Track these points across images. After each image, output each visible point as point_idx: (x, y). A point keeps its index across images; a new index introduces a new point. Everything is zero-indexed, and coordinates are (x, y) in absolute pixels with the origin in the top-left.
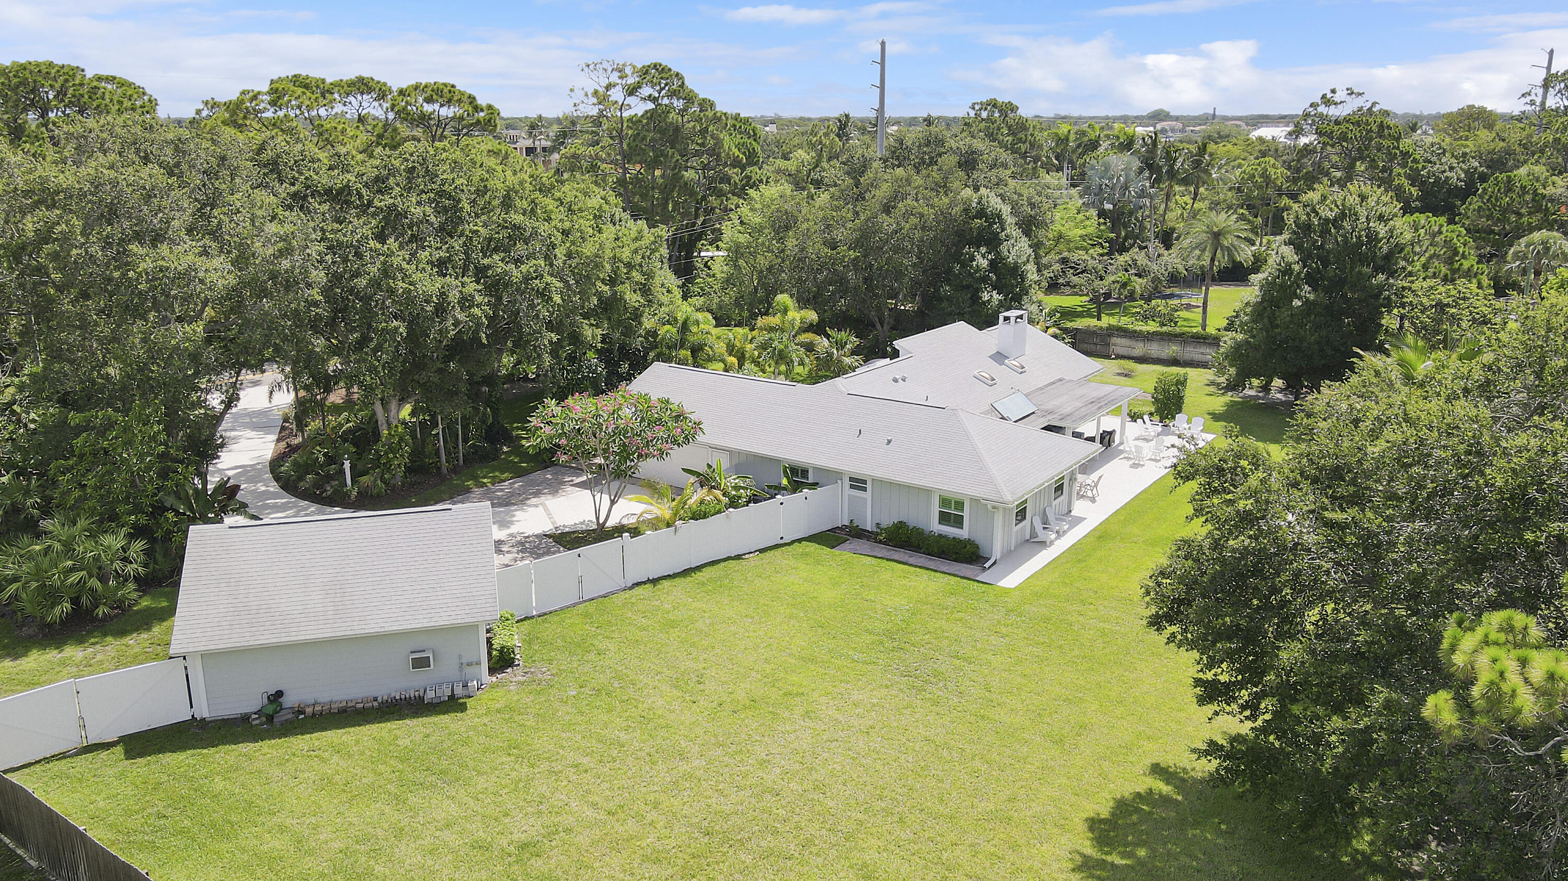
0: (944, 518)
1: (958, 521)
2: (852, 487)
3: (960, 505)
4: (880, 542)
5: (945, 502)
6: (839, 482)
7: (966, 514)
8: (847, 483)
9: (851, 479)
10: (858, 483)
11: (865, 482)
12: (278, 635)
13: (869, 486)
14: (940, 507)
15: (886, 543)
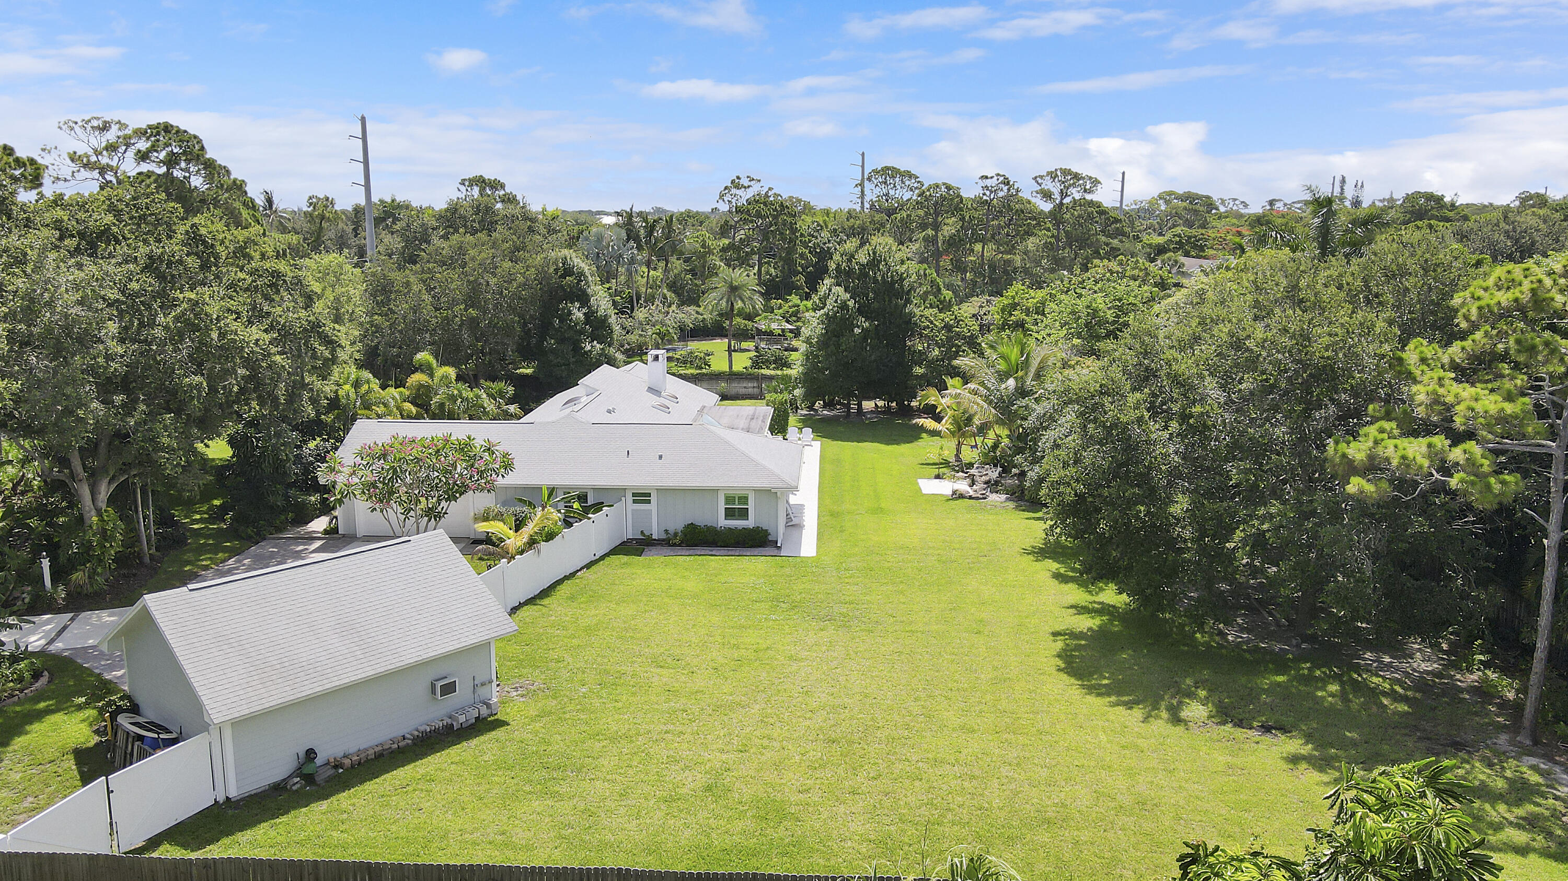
0: (730, 514)
1: (744, 514)
2: (635, 502)
3: (744, 499)
4: (674, 545)
5: (729, 499)
6: (623, 499)
7: (751, 506)
8: (630, 498)
9: (634, 495)
10: (642, 497)
11: (649, 495)
12: (320, 683)
13: (653, 499)
14: (726, 504)
15: (679, 545)
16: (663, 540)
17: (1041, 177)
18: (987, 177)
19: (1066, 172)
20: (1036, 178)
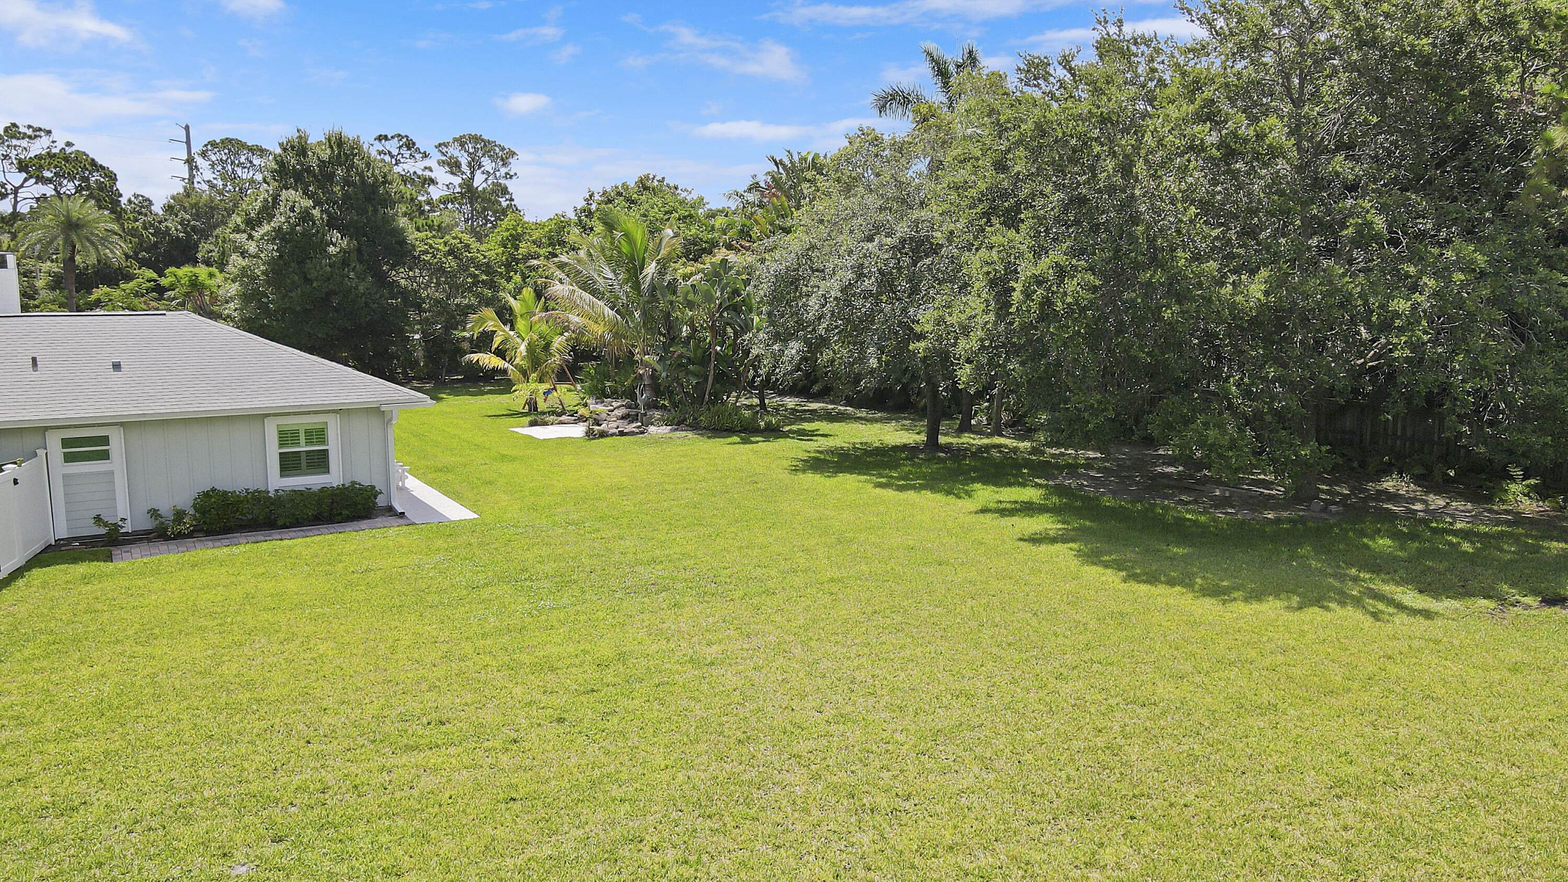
0: (289, 464)
1: (319, 461)
2: (69, 457)
3: (318, 433)
4: (180, 536)
5: (286, 436)
6: (41, 453)
7: (333, 446)
8: (59, 450)
9: (66, 443)
10: (86, 446)
11: (105, 440)
13: (116, 445)
14: (281, 445)
15: (190, 535)
16: (148, 532)
17: (446, 145)
18: (386, 138)
19: (476, 139)
20: (440, 145)
